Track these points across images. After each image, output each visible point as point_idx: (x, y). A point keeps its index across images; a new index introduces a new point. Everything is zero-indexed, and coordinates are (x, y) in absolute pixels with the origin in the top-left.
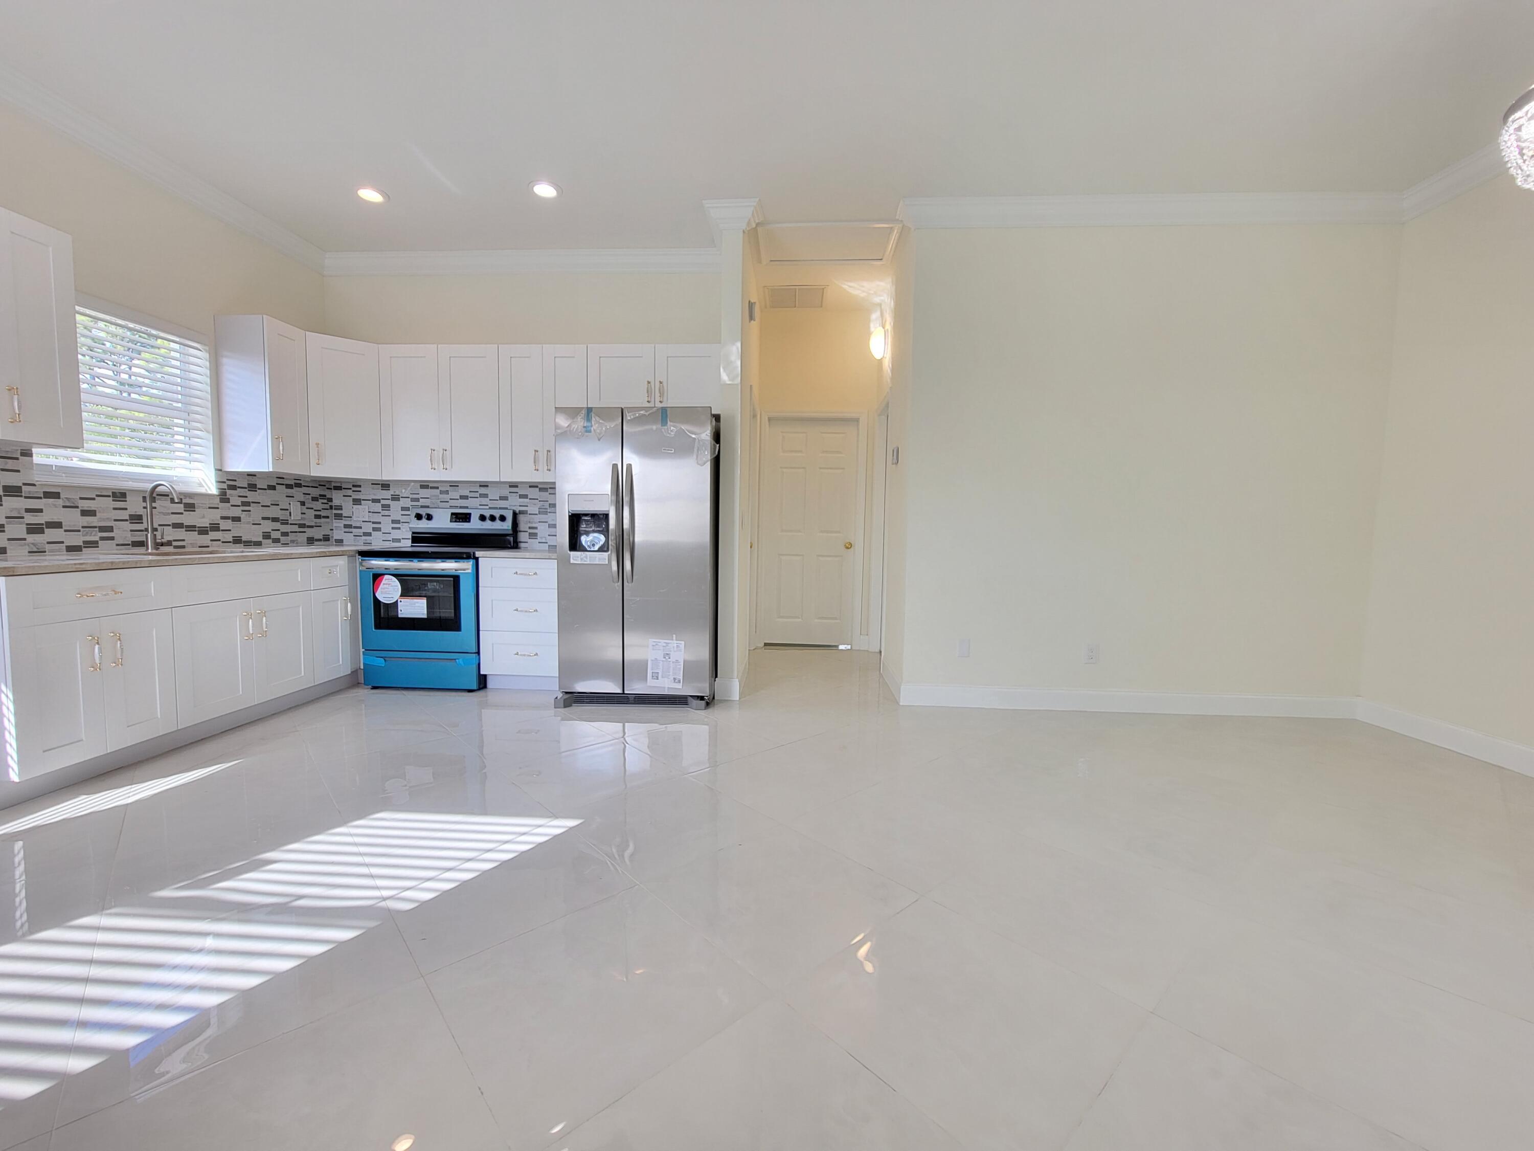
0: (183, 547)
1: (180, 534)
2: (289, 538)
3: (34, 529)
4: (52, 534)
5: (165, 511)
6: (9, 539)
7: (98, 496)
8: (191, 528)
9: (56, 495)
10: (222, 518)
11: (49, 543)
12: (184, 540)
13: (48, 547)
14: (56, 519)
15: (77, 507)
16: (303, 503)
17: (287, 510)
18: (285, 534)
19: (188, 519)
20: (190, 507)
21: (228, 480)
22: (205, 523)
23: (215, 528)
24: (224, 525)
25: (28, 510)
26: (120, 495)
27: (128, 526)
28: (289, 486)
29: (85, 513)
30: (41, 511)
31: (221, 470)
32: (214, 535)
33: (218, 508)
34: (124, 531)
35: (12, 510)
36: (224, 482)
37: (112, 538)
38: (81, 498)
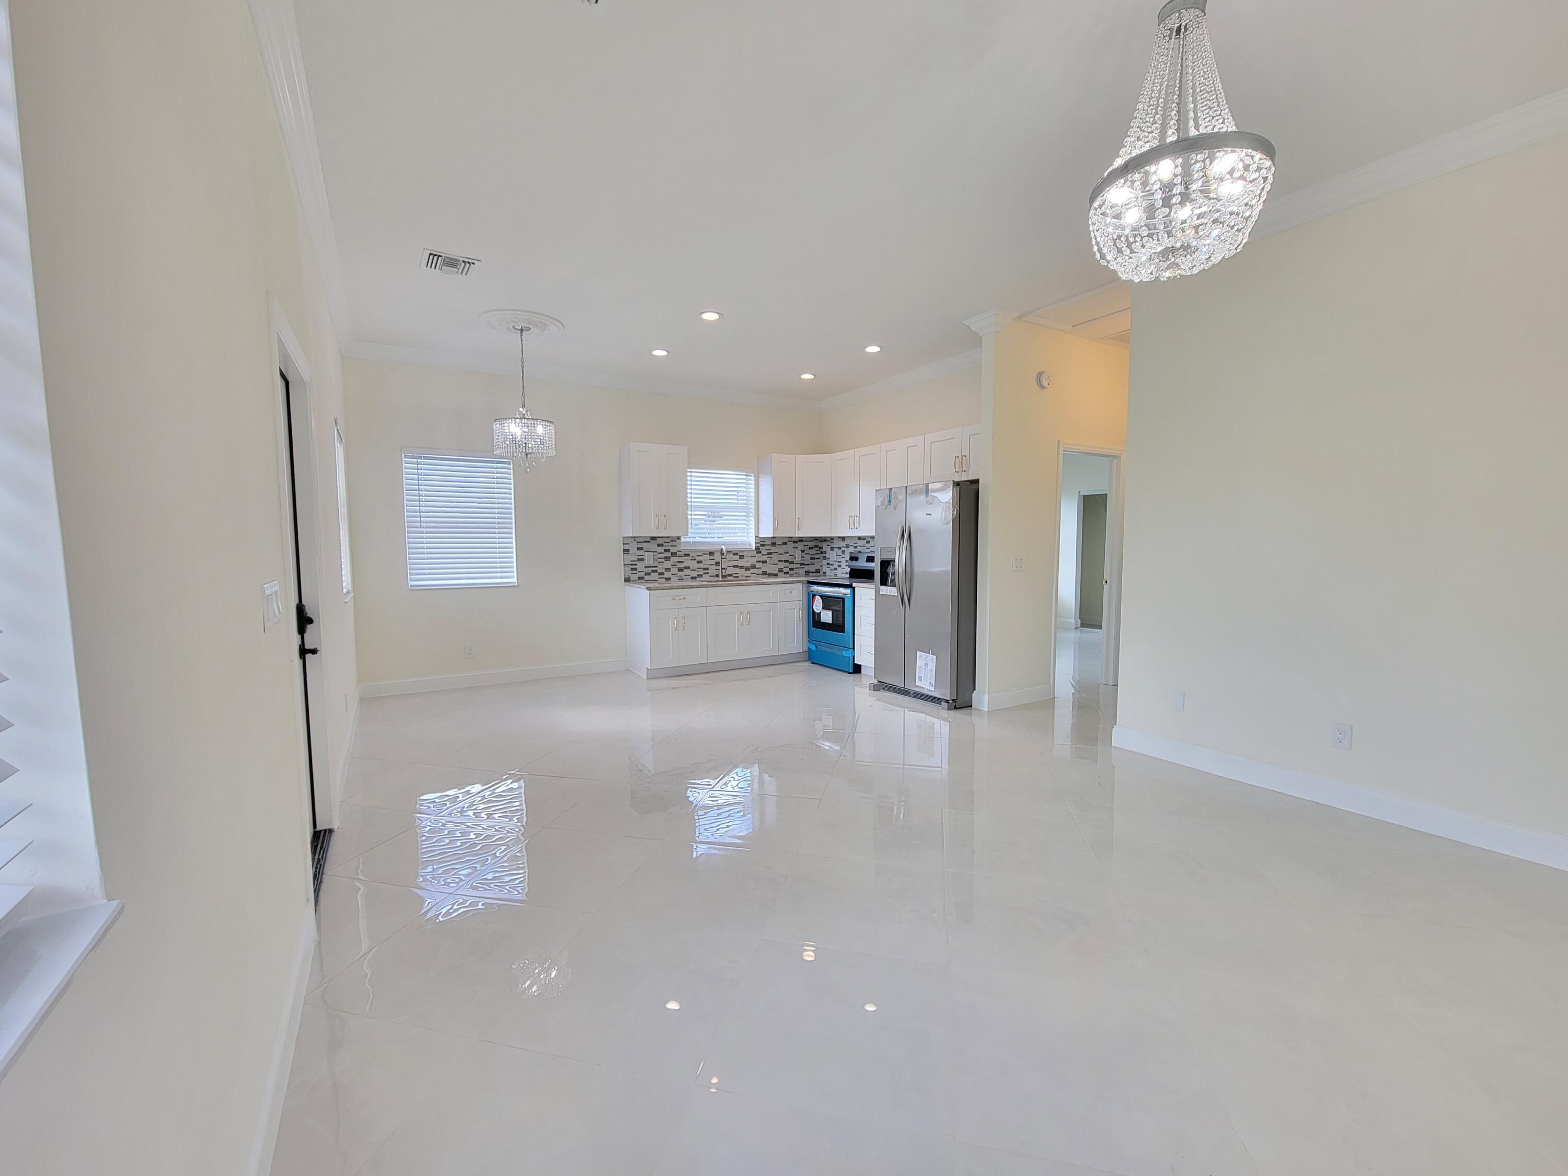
0: (738, 577)
1: (737, 570)
2: (794, 572)
3: (680, 570)
4: (686, 572)
5: (730, 559)
6: (672, 574)
7: (704, 554)
8: (741, 567)
9: (688, 555)
10: (757, 562)
11: (685, 575)
12: (738, 574)
13: (685, 577)
14: (688, 565)
15: (695, 560)
16: (803, 551)
17: (793, 555)
18: (791, 569)
19: (741, 563)
20: (742, 557)
21: (761, 541)
22: (749, 565)
23: (753, 567)
24: (758, 565)
25: (679, 562)
26: (711, 553)
27: (714, 567)
28: (795, 542)
29: (698, 562)
30: (683, 562)
31: (757, 537)
32: (752, 571)
33: (755, 557)
34: (713, 570)
35: (673, 562)
36: (759, 543)
37: (708, 573)
38: (698, 556)
